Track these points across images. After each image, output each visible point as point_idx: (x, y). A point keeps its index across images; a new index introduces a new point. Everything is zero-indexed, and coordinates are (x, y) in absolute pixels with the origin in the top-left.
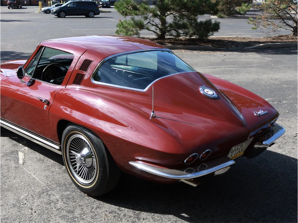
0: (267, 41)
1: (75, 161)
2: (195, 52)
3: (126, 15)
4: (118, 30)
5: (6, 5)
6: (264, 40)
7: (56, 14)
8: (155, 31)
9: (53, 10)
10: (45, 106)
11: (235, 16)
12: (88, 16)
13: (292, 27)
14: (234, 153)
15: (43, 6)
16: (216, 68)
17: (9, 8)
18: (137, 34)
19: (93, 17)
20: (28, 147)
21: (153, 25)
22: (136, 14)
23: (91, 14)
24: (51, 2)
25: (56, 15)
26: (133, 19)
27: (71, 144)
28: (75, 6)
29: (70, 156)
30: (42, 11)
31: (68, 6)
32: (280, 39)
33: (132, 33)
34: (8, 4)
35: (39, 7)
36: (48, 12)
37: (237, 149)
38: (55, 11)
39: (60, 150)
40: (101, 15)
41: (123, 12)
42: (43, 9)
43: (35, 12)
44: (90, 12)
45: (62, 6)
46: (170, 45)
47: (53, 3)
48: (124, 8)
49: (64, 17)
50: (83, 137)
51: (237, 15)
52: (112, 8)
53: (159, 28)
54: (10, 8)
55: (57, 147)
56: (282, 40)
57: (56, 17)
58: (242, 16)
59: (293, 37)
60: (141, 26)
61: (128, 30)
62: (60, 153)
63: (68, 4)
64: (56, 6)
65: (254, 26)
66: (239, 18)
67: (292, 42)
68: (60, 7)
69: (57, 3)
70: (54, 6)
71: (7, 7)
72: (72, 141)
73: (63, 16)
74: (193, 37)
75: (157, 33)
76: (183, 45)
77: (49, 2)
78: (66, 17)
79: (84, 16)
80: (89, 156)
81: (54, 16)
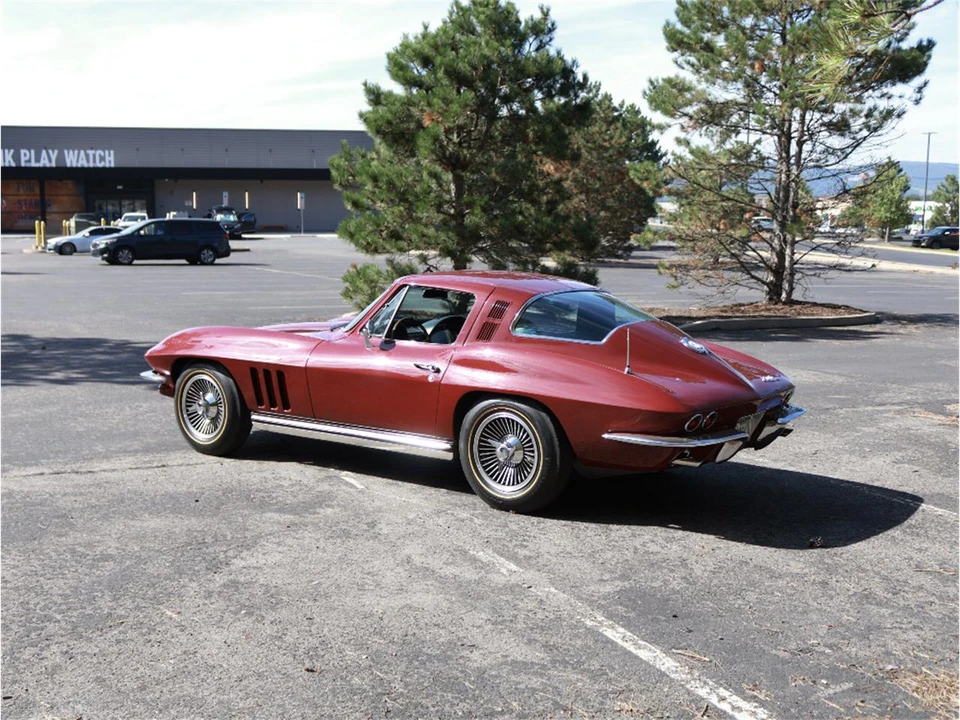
0: (708, 314)
6: (702, 314)
7: (105, 255)
12: (195, 260)
13: (764, 283)
15: (51, 232)
19: (212, 264)
23: (207, 254)
24: (73, 221)
25: (104, 259)
28: (161, 233)
30: (49, 246)
31: (142, 232)
32: (738, 311)
35: (37, 236)
36: (68, 249)
38: (102, 246)
40: (233, 258)
41: (368, 243)
42: (53, 242)
43: (25, 251)
44: (204, 248)
45: (123, 233)
47: (80, 226)
49: (130, 264)
52: (245, 239)
56: (743, 312)
57: (105, 262)
59: (768, 307)
64: (92, 233)
65: (672, 281)
66: (612, 267)
67: (770, 317)
68: (116, 235)
70: (85, 232)
73: (126, 261)
78: (135, 262)
79: (184, 262)
81: (99, 259)
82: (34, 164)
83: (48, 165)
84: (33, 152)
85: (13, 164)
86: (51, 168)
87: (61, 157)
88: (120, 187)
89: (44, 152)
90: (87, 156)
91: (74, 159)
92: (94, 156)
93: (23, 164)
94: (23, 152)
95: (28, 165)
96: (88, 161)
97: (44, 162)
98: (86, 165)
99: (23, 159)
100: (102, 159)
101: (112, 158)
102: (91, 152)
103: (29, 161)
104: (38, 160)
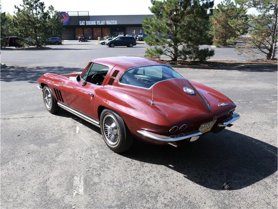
0: (248, 62)
1: (107, 131)
2: (196, 70)
3: (151, 45)
4: (146, 55)
5: (78, 40)
6: (246, 62)
8: (170, 55)
9: (106, 43)
10: (92, 98)
11: (229, 46)
12: (128, 46)
13: (266, 53)
14: (203, 129)
15: (101, 40)
16: (208, 80)
17: (79, 41)
18: (159, 57)
19: (132, 47)
20: (82, 124)
21: (169, 52)
22: (158, 45)
23: (131, 45)
24: (106, 37)
25: (108, 46)
26: (156, 48)
27: (105, 120)
28: (121, 40)
29: (105, 128)
30: (100, 43)
31: (116, 40)
32: (257, 62)
33: (155, 57)
34: (79, 39)
35: (98, 40)
36: (104, 44)
37: (206, 126)
38: (108, 43)
39: (99, 125)
40: (137, 45)
41: (149, 43)
43: (96, 44)
44: (130, 43)
45: (112, 40)
46: (180, 65)
47: (107, 38)
48: (150, 40)
49: (114, 47)
50: (112, 116)
51: (230, 46)
52: (144, 41)
53: (173, 54)
54: (80, 41)
55: (98, 123)
56: (258, 62)
57: (109, 47)
58: (234, 46)
59: (267, 60)
60: (161, 52)
61: (152, 55)
62: (99, 126)
63: (116, 39)
64: (109, 40)
65: (239, 53)
66: (230, 48)
67: (266, 63)
68: (111, 40)
69: (109, 38)
70: (108, 40)
71: (78, 41)
72: (106, 119)
74: (196, 60)
75: (172, 57)
76: (189, 65)
77: (104, 37)
78: (115, 47)
79: (126, 46)
80: (116, 128)
81: (107, 46)
82: (100, 24)
83: (103, 24)
84: (100, 21)
85: (96, 24)
86: (103, 25)
87: (105, 22)
88: (118, 29)
89: (102, 21)
90: (111, 22)
91: (108, 23)
92: (113, 22)
93: (98, 24)
94: (98, 21)
95: (99, 24)
96: (111, 23)
97: (102, 24)
98: (111, 24)
99: (98, 23)
100: (114, 23)
101: (116, 22)
102: (112, 21)
103: (99, 23)
104: (101, 23)
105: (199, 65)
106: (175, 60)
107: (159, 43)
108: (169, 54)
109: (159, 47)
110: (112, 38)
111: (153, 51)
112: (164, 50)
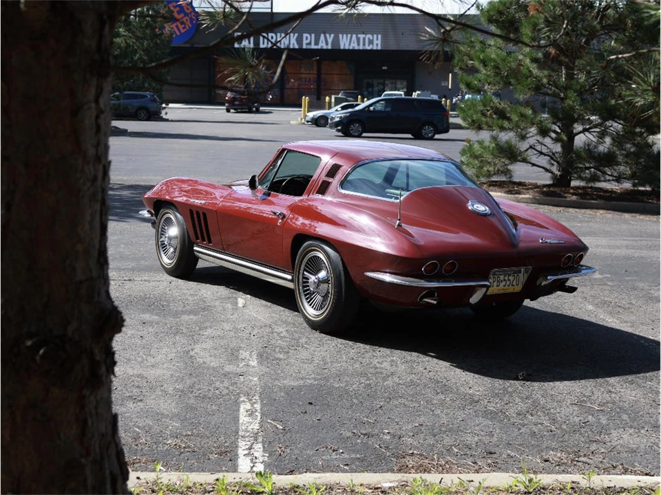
2: (627, 216)
3: (480, 128)
4: (461, 161)
5: (223, 104)
7: (339, 128)
8: (548, 167)
9: (333, 118)
12: (418, 135)
15: (312, 107)
17: (228, 111)
18: (507, 172)
19: (432, 139)
21: (541, 153)
22: (502, 129)
23: (428, 130)
24: (333, 97)
25: (338, 131)
26: (494, 138)
28: (389, 109)
30: (308, 119)
31: (372, 108)
33: (491, 169)
34: (228, 101)
36: (322, 122)
38: (338, 119)
41: (473, 121)
42: (311, 115)
44: (424, 125)
45: (357, 108)
46: (574, 198)
47: (338, 101)
48: (476, 112)
49: (360, 136)
53: (558, 162)
54: (232, 111)
57: (340, 134)
60: (512, 154)
61: (484, 163)
63: (371, 105)
64: (343, 108)
68: (350, 110)
69: (347, 101)
70: (338, 107)
71: (225, 107)
73: (357, 134)
75: (552, 173)
76: (606, 200)
77: (327, 98)
78: (364, 135)
79: (410, 136)
82: (313, 46)
83: (325, 47)
84: (313, 35)
85: (296, 46)
87: (336, 40)
88: (385, 68)
89: (323, 36)
90: (358, 39)
91: (347, 42)
92: (364, 40)
93: (304, 46)
94: (305, 35)
95: (308, 47)
96: (359, 44)
97: (322, 45)
98: (356, 48)
99: (305, 42)
100: (371, 42)
101: (379, 42)
102: (361, 36)
103: (310, 43)
104: (317, 43)
105: (642, 201)
106: (561, 182)
107: (506, 124)
108: (543, 161)
109: (505, 137)
110: (359, 103)
111: (484, 148)
112: (523, 146)
